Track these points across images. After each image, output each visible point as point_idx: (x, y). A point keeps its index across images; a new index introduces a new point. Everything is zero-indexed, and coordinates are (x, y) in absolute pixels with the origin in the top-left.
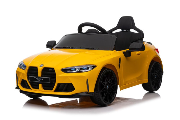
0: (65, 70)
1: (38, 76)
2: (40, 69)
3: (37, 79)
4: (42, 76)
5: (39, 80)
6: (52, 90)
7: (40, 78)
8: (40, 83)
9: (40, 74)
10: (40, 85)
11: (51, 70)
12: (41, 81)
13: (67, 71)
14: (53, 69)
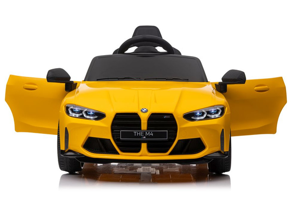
0: (190, 116)
1: (140, 129)
2: (144, 117)
3: (140, 134)
4: (148, 129)
5: (145, 136)
6: (165, 151)
7: (148, 132)
8: (144, 142)
9: (144, 126)
10: (144, 146)
11: (169, 117)
12: (147, 137)
13: (192, 118)
14: (171, 115)
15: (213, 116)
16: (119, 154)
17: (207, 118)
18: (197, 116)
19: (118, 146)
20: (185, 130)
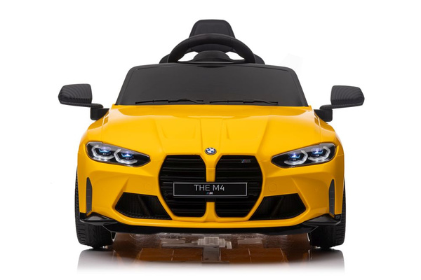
0: (281, 160)
1: (205, 180)
2: (210, 162)
3: (205, 188)
4: (217, 180)
5: (211, 191)
6: (244, 215)
7: (216, 185)
8: (211, 200)
9: (210, 176)
10: (210, 207)
11: (249, 161)
12: (216, 192)
13: (285, 162)
14: (253, 158)
15: (317, 160)
16: (171, 219)
17: (308, 163)
18: (292, 160)
19: (170, 206)
20: (275, 182)
